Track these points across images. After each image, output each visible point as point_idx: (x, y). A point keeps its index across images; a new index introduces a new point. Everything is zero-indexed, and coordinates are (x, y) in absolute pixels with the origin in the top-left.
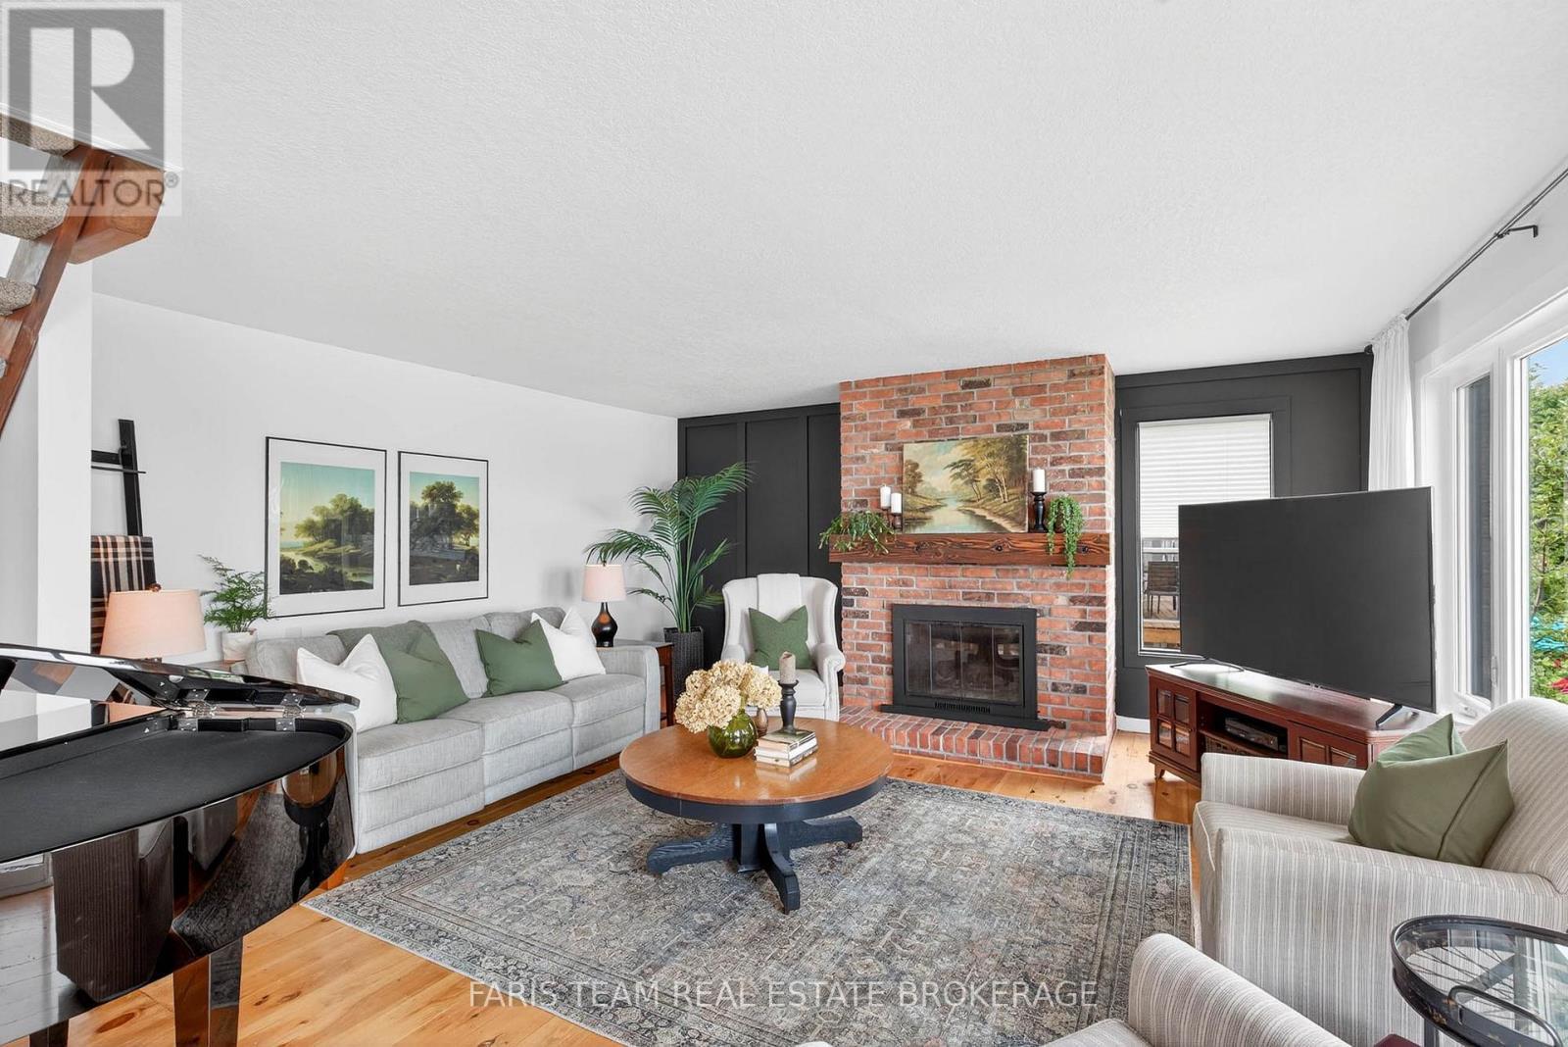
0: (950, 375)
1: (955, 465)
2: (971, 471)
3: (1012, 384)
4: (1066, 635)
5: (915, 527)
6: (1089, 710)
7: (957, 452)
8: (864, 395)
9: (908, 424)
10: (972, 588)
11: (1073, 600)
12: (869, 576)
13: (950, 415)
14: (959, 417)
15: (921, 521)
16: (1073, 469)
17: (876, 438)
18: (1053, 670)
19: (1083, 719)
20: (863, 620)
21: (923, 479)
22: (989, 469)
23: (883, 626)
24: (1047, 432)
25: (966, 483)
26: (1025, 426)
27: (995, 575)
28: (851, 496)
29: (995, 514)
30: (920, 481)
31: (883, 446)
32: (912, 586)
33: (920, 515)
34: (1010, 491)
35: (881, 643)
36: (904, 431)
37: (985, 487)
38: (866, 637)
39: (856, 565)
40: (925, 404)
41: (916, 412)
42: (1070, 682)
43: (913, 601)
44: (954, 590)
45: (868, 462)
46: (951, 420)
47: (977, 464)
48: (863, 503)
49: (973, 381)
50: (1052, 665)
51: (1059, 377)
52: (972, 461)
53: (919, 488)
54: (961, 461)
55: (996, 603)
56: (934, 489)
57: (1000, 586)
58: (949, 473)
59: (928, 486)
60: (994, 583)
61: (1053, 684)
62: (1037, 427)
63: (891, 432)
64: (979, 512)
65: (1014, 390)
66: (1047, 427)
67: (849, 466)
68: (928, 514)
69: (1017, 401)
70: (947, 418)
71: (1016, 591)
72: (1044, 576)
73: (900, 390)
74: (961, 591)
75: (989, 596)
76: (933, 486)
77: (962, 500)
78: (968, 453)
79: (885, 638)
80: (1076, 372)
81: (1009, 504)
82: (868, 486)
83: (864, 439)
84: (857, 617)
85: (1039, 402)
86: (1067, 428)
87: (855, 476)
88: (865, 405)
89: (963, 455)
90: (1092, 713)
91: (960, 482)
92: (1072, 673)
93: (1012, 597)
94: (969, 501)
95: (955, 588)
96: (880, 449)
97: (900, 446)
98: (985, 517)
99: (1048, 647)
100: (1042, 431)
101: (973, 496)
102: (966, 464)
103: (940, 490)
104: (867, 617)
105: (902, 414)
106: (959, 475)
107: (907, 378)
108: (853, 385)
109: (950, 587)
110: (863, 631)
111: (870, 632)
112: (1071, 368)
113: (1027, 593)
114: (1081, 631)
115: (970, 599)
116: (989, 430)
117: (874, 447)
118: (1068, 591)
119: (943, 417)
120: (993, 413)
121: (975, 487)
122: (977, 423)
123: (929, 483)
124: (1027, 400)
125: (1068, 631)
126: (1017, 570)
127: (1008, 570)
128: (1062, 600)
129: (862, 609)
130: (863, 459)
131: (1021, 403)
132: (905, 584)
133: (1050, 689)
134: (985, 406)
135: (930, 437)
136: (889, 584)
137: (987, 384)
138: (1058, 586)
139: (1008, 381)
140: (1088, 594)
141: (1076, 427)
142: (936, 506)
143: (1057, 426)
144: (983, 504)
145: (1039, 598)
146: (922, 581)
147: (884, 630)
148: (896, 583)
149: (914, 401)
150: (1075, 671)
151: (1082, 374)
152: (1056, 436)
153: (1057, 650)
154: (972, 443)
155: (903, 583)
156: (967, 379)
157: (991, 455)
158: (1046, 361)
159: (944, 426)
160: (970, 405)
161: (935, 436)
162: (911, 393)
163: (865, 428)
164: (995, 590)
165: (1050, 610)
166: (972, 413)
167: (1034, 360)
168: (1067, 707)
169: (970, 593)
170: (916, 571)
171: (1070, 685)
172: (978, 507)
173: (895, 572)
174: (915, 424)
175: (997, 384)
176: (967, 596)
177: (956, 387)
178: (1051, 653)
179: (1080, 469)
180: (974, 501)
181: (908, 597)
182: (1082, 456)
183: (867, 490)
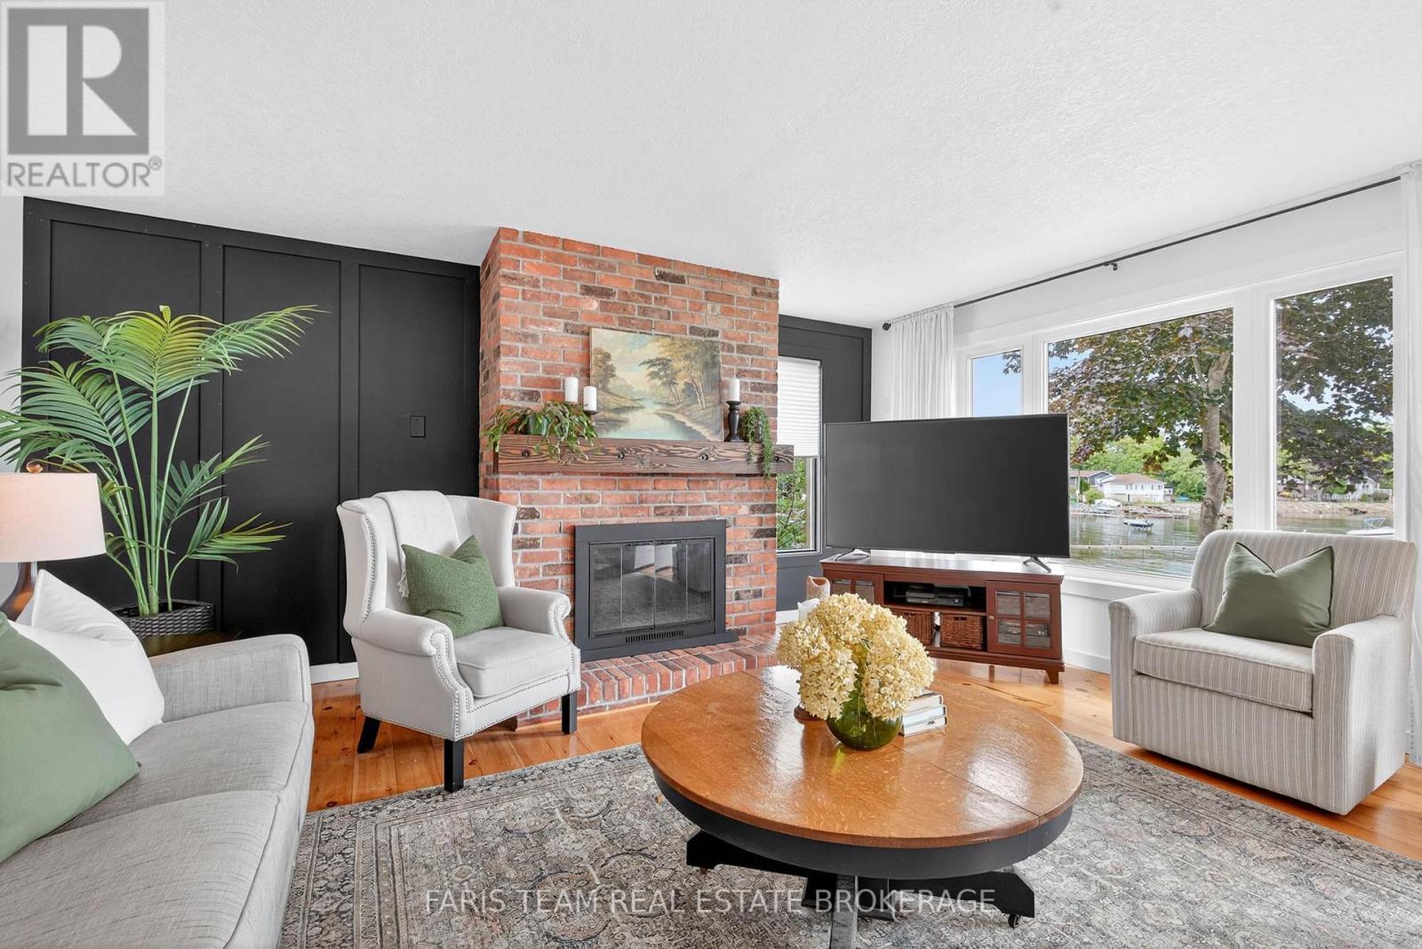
0: (645, 259)
1: (651, 363)
2: (668, 372)
3: (704, 287)
4: (747, 543)
5: (607, 430)
6: (764, 612)
7: (653, 348)
8: (536, 254)
9: (594, 304)
10: (665, 502)
11: (753, 509)
12: (540, 491)
13: (644, 305)
14: (653, 311)
15: (616, 424)
16: (754, 383)
17: (551, 313)
18: (737, 578)
19: (759, 622)
20: (532, 550)
21: (616, 373)
22: (687, 372)
23: (560, 555)
24: (734, 344)
25: (664, 384)
26: (715, 334)
27: (686, 486)
28: (515, 384)
29: (695, 421)
30: (613, 376)
31: (562, 325)
32: (597, 502)
33: (613, 415)
34: (708, 398)
35: (556, 577)
36: (590, 312)
37: (683, 391)
38: (535, 572)
39: (521, 477)
40: (614, 286)
41: (604, 293)
42: (749, 588)
43: (597, 521)
44: (644, 505)
45: (541, 342)
46: (644, 311)
47: (675, 365)
48: (533, 396)
49: (669, 274)
50: (735, 575)
51: (744, 291)
52: (670, 360)
53: (612, 384)
54: (658, 359)
55: (686, 518)
56: (629, 388)
57: (691, 499)
58: (645, 370)
59: (622, 383)
60: (686, 495)
61: (737, 593)
62: (726, 337)
63: (573, 309)
64: (679, 417)
65: (706, 293)
66: (733, 339)
67: (515, 344)
68: (623, 416)
69: (709, 305)
70: (640, 307)
71: (706, 503)
72: (730, 487)
73: (587, 262)
74: (652, 506)
75: (681, 510)
76: (629, 383)
77: (660, 403)
78: (664, 352)
79: (561, 570)
80: (758, 291)
81: (707, 410)
82: (540, 373)
83: (536, 311)
84: (522, 547)
85: (728, 312)
86: (749, 343)
87: (521, 359)
88: (539, 267)
89: (660, 353)
90: (766, 614)
91: (658, 382)
92: (751, 579)
93: (702, 509)
94: (668, 404)
95: (645, 502)
96: (556, 328)
97: (585, 329)
98: (684, 423)
99: (732, 558)
100: (729, 342)
101: (672, 400)
102: (663, 363)
103: (636, 389)
104: (537, 546)
105: (588, 291)
106: (654, 375)
107: (595, 249)
108: (520, 236)
109: (641, 502)
110: (531, 566)
111: (541, 566)
112: (754, 286)
113: (715, 504)
114: (759, 537)
115: (662, 514)
116: (683, 330)
117: (551, 324)
118: (749, 501)
119: (636, 305)
120: (686, 313)
121: (673, 389)
122: (671, 321)
123: (623, 379)
124: (718, 307)
125: (749, 540)
126: (707, 481)
127: (699, 481)
128: (744, 510)
129: (528, 537)
130: (534, 337)
131: (713, 310)
132: (589, 500)
133: (733, 599)
134: (680, 304)
135: (620, 325)
136: (568, 500)
137: (680, 280)
138: (741, 496)
139: (700, 282)
140: (764, 503)
141: (757, 343)
142: (633, 407)
143: (742, 339)
144: (683, 408)
145: (726, 508)
146: (607, 496)
147: (560, 560)
148: (576, 499)
149: (601, 279)
150: (753, 576)
151: (762, 294)
152: (741, 349)
153: (739, 559)
154: (669, 340)
155: (587, 499)
156: (661, 269)
157: (687, 357)
158: (735, 272)
159: (636, 315)
160: (665, 298)
161: (626, 324)
162: (599, 268)
163: (537, 297)
164: (686, 502)
165: (735, 519)
166: (665, 308)
167: (725, 269)
168: (747, 613)
169: (663, 507)
170: (602, 484)
171: (749, 591)
172: (677, 412)
173: (575, 486)
174: (604, 306)
175: (692, 284)
176: (659, 511)
177: (650, 275)
178: (736, 563)
179: (759, 383)
180: (674, 405)
181: (592, 516)
182: (760, 372)
183: (540, 379)
